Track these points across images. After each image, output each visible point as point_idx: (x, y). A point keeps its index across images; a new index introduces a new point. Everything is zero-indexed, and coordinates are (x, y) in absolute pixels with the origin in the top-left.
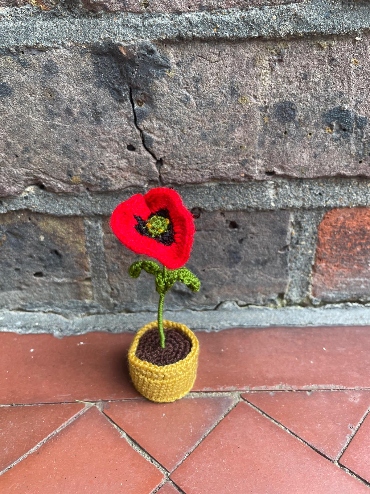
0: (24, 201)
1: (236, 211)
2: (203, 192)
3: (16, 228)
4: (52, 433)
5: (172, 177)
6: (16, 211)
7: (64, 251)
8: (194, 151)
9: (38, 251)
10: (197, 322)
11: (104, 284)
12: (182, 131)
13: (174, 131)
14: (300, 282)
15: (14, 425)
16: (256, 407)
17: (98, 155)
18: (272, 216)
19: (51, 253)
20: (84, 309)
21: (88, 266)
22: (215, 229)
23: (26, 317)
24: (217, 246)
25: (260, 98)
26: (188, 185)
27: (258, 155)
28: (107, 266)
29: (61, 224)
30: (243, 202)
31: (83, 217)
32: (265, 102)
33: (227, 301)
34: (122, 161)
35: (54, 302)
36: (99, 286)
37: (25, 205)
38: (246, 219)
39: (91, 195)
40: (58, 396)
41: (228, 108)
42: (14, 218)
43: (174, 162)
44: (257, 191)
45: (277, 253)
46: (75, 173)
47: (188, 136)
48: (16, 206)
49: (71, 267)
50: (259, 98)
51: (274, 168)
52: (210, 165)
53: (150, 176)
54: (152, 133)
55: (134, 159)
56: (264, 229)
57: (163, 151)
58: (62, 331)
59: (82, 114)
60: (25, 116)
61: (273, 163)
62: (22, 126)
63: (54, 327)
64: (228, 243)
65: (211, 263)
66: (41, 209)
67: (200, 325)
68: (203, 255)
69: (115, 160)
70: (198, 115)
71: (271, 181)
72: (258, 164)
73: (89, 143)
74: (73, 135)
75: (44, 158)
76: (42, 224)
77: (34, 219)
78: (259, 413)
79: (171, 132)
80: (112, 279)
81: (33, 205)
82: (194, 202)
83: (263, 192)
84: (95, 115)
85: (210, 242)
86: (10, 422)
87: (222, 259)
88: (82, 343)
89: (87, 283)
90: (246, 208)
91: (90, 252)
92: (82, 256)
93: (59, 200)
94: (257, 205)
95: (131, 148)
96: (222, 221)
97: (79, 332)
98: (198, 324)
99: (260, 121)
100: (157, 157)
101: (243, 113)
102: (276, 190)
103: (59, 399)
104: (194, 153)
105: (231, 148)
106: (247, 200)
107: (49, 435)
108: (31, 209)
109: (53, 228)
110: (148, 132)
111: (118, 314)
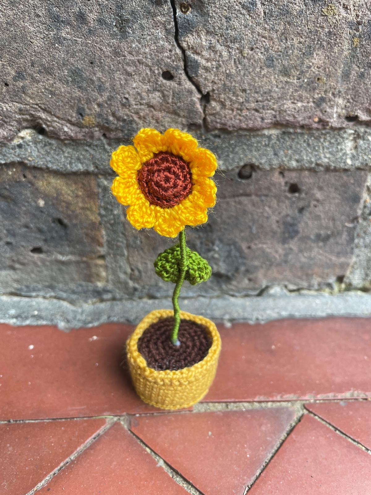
0: (17, 150)
1: (301, 169)
2: (259, 142)
3: (6, 188)
4: (65, 461)
5: (221, 119)
6: (5, 164)
7: (71, 220)
8: (255, 82)
9: (36, 220)
10: (237, 312)
11: (122, 264)
12: (241, 52)
13: (229, 52)
14: (365, 263)
15: (14, 449)
16: (326, 422)
17: (121, 84)
18: (345, 178)
19: (54, 222)
20: (96, 294)
21: (101, 240)
22: (270, 194)
23: (22, 304)
24: (270, 217)
25: (352, 9)
26: (241, 132)
27: (340, 92)
28: (127, 240)
29: (67, 184)
30: (310, 158)
31: (96, 175)
32: (357, 16)
33: (273, 285)
34: (153, 95)
35: (56, 285)
36: (116, 266)
37: (18, 156)
38: (311, 181)
39: (109, 144)
40: (69, 408)
41: (307, 22)
42: (3, 174)
43: (226, 98)
44: (330, 143)
45: (344, 226)
46: (88, 111)
47: (249, 60)
48: (6, 158)
49: (80, 242)
50: (350, 10)
51: (359, 111)
52: (274, 103)
53: (191, 118)
54: (198, 54)
55: (171, 92)
56: (333, 195)
57: (212, 82)
58: (68, 321)
59: (101, 21)
60: (18, 23)
61: (358, 104)
62: (14, 38)
63: (58, 317)
64: (284, 213)
65: (259, 237)
66: (40, 163)
67: (242, 314)
68: (250, 227)
69: (144, 94)
70: (265, 29)
71: (351, 129)
72: (337, 105)
73: (110, 67)
74: (87, 54)
75: (45, 89)
76: (41, 184)
77: (30, 176)
78: (331, 430)
79: (225, 54)
80: (133, 257)
81: (29, 156)
82: (246, 156)
83: (338, 144)
84: (119, 23)
85: (261, 210)
86: (8, 445)
87: (275, 233)
88: (95, 338)
89: (100, 262)
90: (313, 165)
91: (105, 221)
92: (94, 226)
93: (64, 150)
94: (328, 163)
95: (168, 76)
96: (280, 184)
97: (90, 322)
98: (239, 314)
99: (348, 43)
100: (203, 89)
101: (327, 30)
102: (356, 142)
103: (71, 413)
104: (254, 86)
105: (306, 80)
106: (316, 156)
107: (62, 464)
108: (26, 161)
109: (57, 190)
110: (193, 53)
111: (138, 300)
